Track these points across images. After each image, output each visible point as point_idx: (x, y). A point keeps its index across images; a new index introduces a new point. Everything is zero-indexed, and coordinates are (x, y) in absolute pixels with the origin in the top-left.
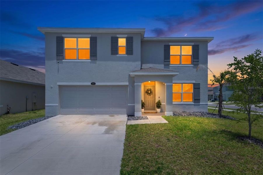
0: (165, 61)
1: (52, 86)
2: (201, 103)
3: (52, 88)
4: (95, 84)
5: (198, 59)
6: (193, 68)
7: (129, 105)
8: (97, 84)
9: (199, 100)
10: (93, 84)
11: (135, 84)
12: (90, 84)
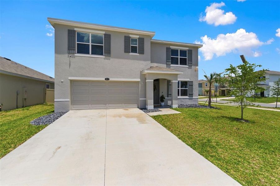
0: (168, 62)
1: (62, 80)
2: (193, 97)
3: (62, 82)
4: (109, 79)
5: (192, 61)
6: (188, 68)
7: (140, 99)
8: (111, 79)
9: (192, 94)
10: (107, 79)
11: (147, 81)
12: (104, 79)
